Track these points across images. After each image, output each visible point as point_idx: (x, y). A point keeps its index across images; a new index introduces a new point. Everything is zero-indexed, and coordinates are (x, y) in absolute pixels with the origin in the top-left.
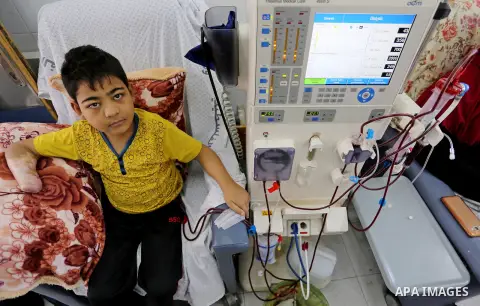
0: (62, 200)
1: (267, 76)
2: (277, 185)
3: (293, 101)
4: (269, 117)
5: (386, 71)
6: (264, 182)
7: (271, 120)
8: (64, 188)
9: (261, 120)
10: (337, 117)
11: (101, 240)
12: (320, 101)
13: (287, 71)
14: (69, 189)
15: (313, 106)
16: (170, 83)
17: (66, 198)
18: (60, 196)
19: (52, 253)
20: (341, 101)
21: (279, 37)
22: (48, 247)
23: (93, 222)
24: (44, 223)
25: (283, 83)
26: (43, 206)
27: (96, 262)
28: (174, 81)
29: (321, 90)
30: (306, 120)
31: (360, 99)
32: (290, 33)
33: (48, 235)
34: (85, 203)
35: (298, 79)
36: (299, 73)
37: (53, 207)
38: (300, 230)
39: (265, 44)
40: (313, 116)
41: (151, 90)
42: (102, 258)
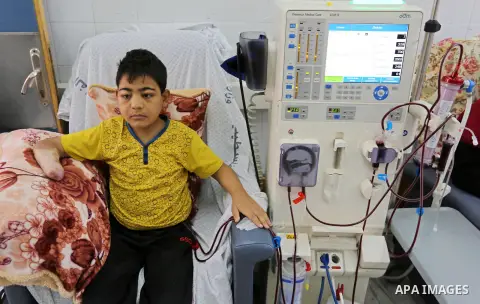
0: (79, 194)
1: (293, 73)
2: (303, 194)
3: (315, 98)
4: (295, 113)
5: (395, 70)
6: (289, 190)
7: (296, 116)
8: (82, 185)
9: (287, 117)
10: (357, 115)
11: (106, 248)
12: (339, 98)
13: (310, 69)
14: (86, 187)
15: (334, 103)
16: (196, 101)
17: (82, 193)
18: (78, 190)
19: (64, 238)
20: (358, 98)
21: (302, 40)
22: (63, 230)
23: (102, 226)
24: (64, 206)
25: (307, 80)
26: (64, 193)
27: (96, 272)
28: (199, 98)
29: (340, 87)
30: (329, 117)
31: (376, 96)
32: (311, 38)
33: (66, 218)
34: (98, 205)
35: (319, 76)
36: (320, 71)
37: (73, 196)
38: (331, 264)
39: (291, 46)
40: (335, 113)
41: (177, 104)
42: (103, 268)
